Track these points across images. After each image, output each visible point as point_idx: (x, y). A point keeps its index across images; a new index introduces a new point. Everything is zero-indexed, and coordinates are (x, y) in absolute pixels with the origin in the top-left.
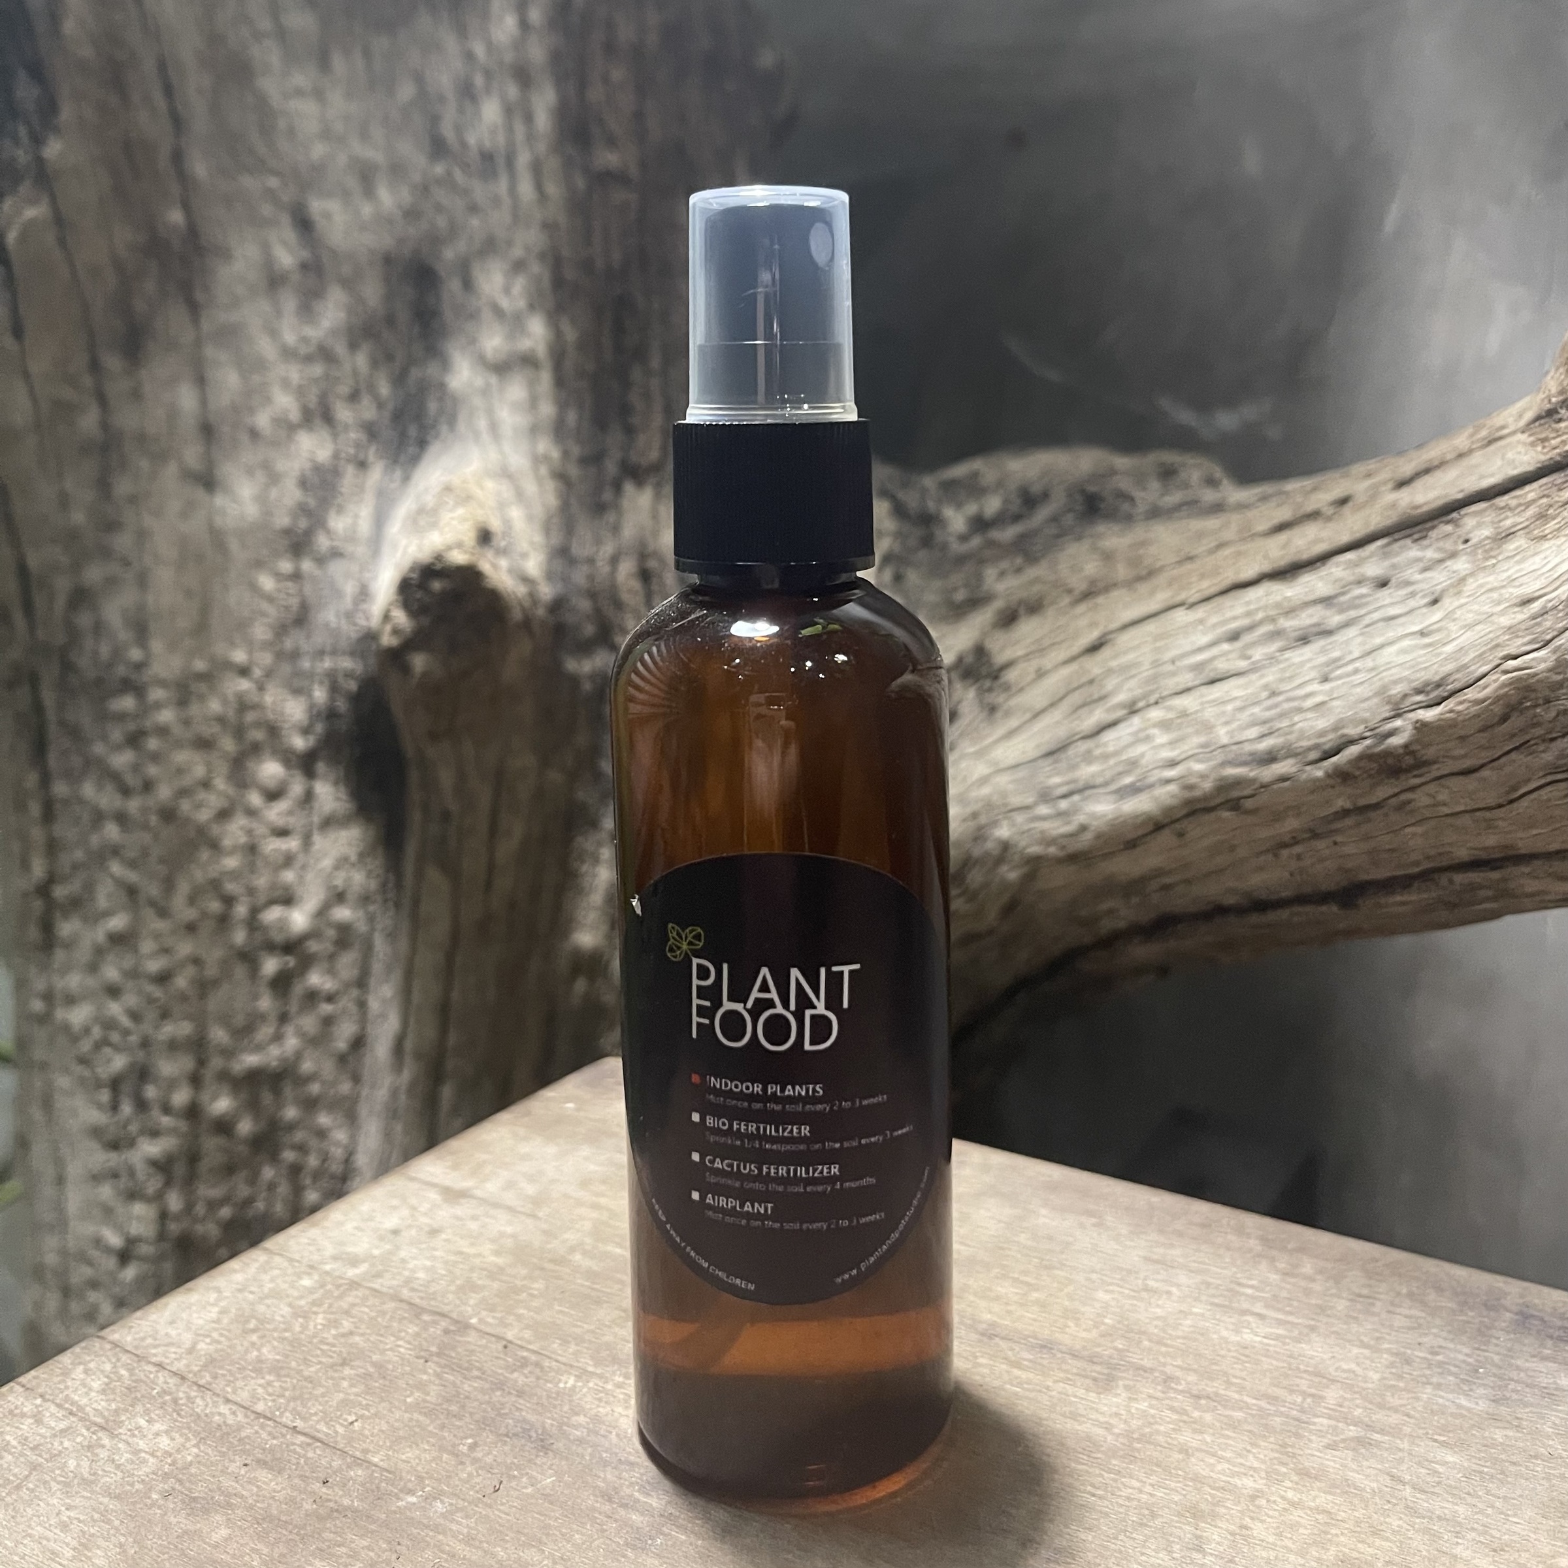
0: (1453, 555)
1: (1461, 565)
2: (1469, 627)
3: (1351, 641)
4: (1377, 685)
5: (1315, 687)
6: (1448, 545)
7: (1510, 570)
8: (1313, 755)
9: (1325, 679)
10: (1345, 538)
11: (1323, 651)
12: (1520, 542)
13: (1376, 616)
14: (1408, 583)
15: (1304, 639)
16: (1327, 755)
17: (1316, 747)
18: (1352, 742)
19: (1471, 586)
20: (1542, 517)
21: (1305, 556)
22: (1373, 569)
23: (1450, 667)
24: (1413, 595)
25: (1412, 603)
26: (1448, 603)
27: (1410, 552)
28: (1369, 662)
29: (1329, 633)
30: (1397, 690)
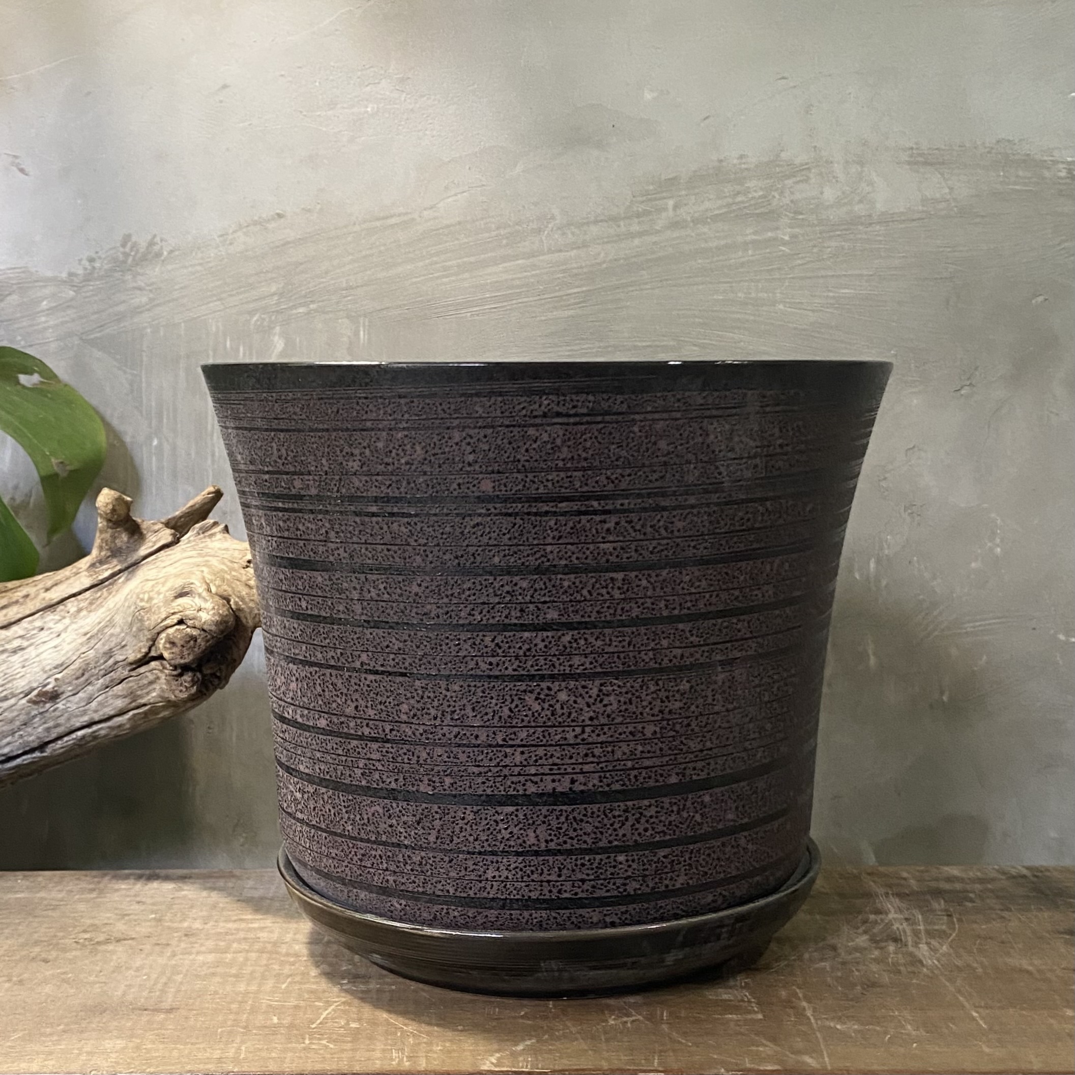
0: (64, 618)
1: (67, 621)
2: (69, 644)
3: (31, 652)
4: (41, 667)
5: (19, 670)
6: (62, 613)
7: (81, 622)
8: (22, 696)
9: (24, 667)
10: (28, 612)
11: (22, 656)
12: (84, 613)
13: (39, 642)
14: (50, 629)
15: (15, 651)
16: (27, 695)
17: (21, 693)
18: (35, 689)
19: (70, 629)
20: (91, 604)
21: (13, 620)
22: (38, 624)
23: (64, 659)
24: (51, 633)
25: (52, 636)
26: (63, 635)
27: (50, 617)
28: (37, 659)
29: (23, 649)
30: (48, 668)
